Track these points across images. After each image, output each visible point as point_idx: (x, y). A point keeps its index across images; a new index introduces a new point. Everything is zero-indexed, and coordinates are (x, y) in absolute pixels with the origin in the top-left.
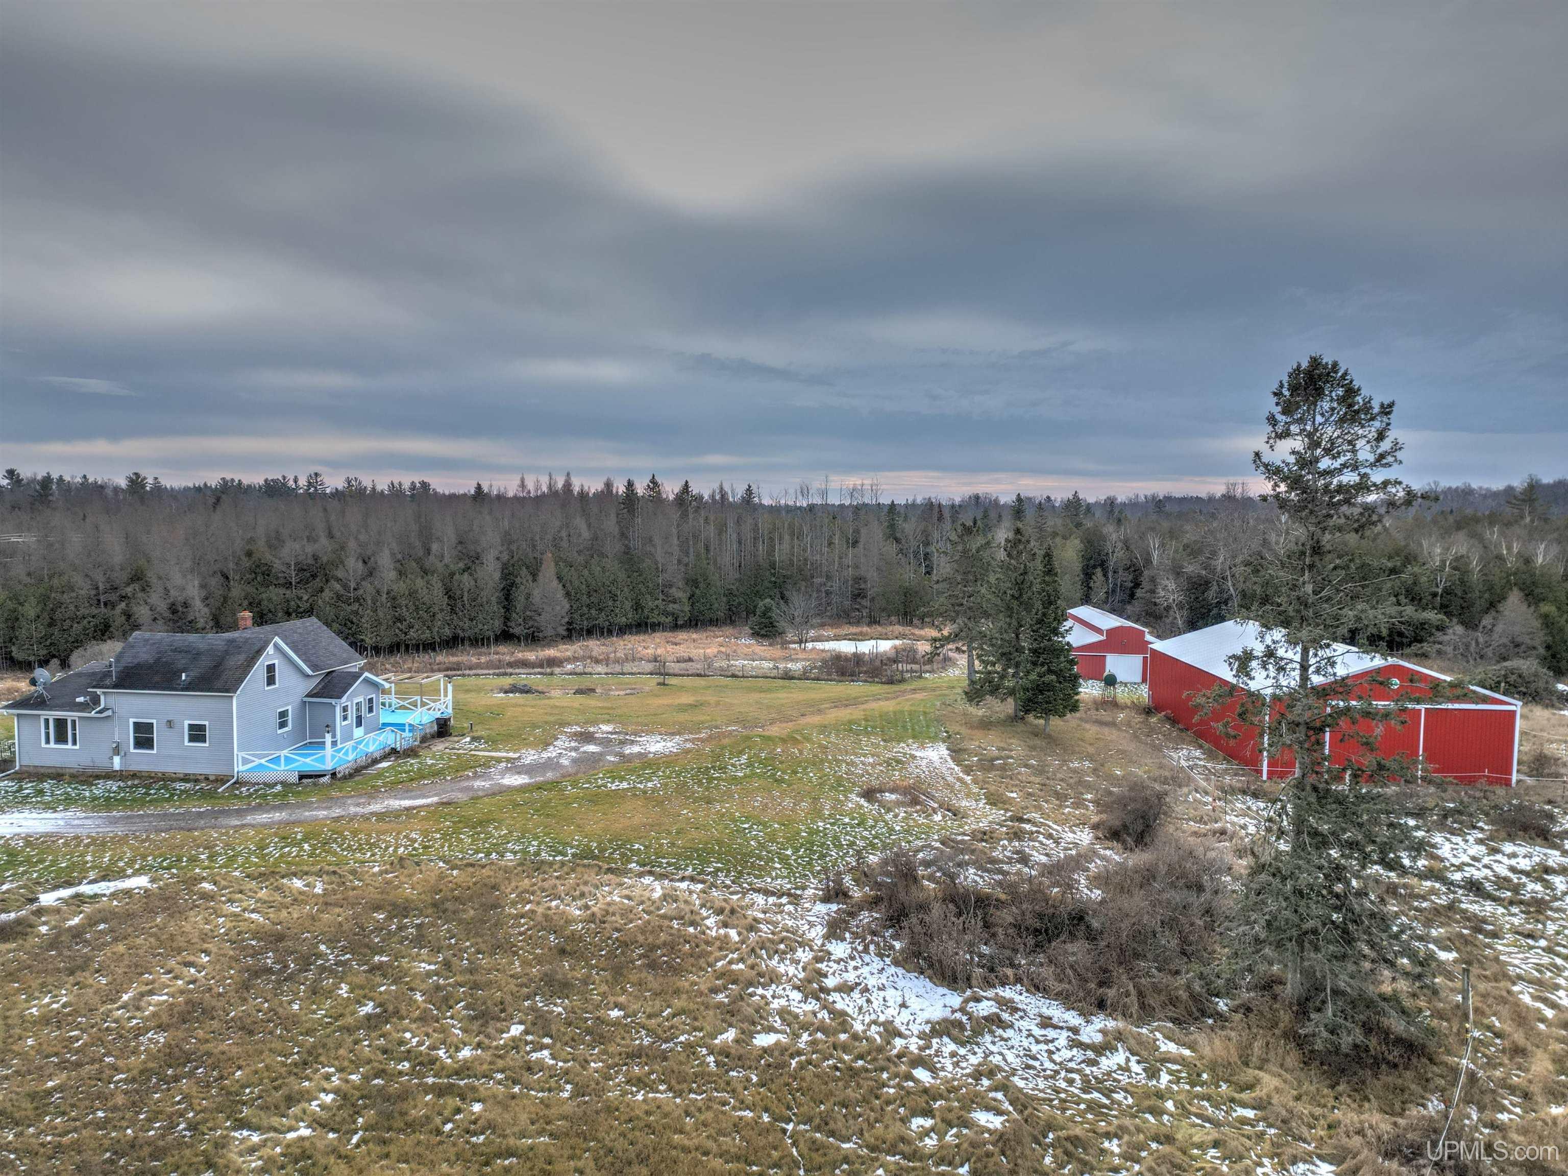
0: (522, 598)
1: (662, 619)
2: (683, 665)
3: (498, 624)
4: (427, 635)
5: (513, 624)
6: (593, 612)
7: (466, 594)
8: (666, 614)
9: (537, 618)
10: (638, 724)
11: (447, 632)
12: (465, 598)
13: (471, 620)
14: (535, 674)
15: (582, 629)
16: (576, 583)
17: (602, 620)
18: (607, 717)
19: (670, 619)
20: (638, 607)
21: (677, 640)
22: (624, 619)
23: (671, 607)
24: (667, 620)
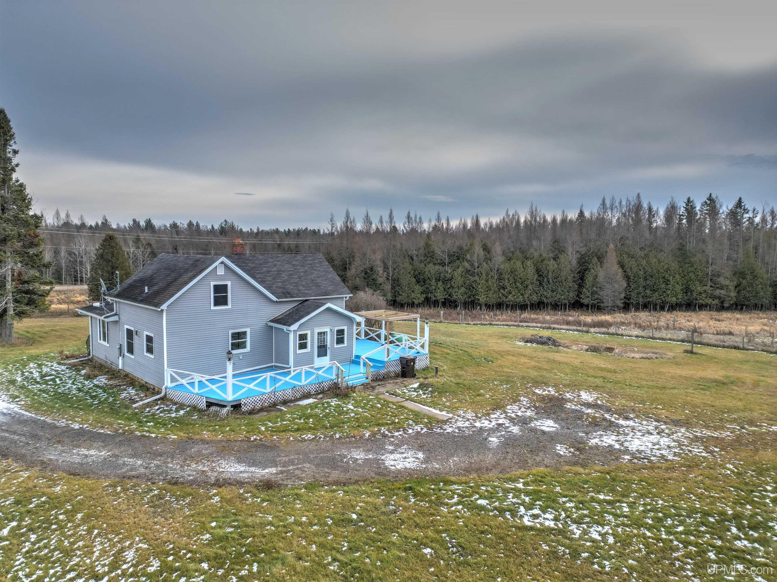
0: (591, 279)
1: (709, 301)
2: (721, 337)
3: (572, 295)
4: (521, 299)
5: (582, 296)
6: (648, 292)
7: (550, 273)
8: (714, 297)
9: (601, 293)
10: (631, 398)
11: (535, 298)
12: (549, 277)
13: (553, 291)
14: (573, 330)
15: (638, 304)
16: (635, 270)
17: (655, 297)
18: (599, 381)
19: (716, 301)
20: (687, 290)
21: (721, 318)
22: (674, 299)
23: (718, 292)
24: (714, 302)
